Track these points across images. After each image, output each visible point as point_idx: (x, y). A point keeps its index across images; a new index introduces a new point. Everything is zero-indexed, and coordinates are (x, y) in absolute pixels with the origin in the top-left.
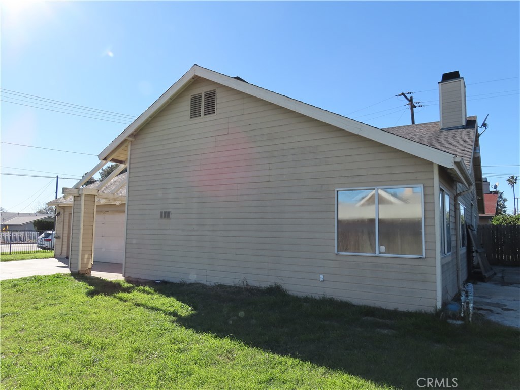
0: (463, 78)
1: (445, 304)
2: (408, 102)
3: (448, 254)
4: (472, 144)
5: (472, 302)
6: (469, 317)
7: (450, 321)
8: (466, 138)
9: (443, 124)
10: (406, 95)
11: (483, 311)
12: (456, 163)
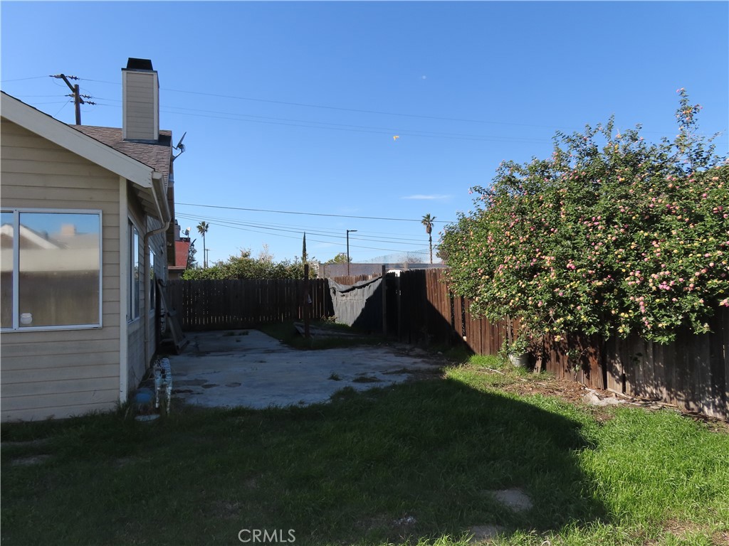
0: (156, 72)
1: (132, 394)
2: (71, 93)
3: (136, 319)
4: (166, 166)
5: (171, 384)
6: (166, 406)
7: (140, 418)
8: (159, 157)
9: (127, 132)
10: (69, 79)
11: (181, 394)
12: (154, 180)
